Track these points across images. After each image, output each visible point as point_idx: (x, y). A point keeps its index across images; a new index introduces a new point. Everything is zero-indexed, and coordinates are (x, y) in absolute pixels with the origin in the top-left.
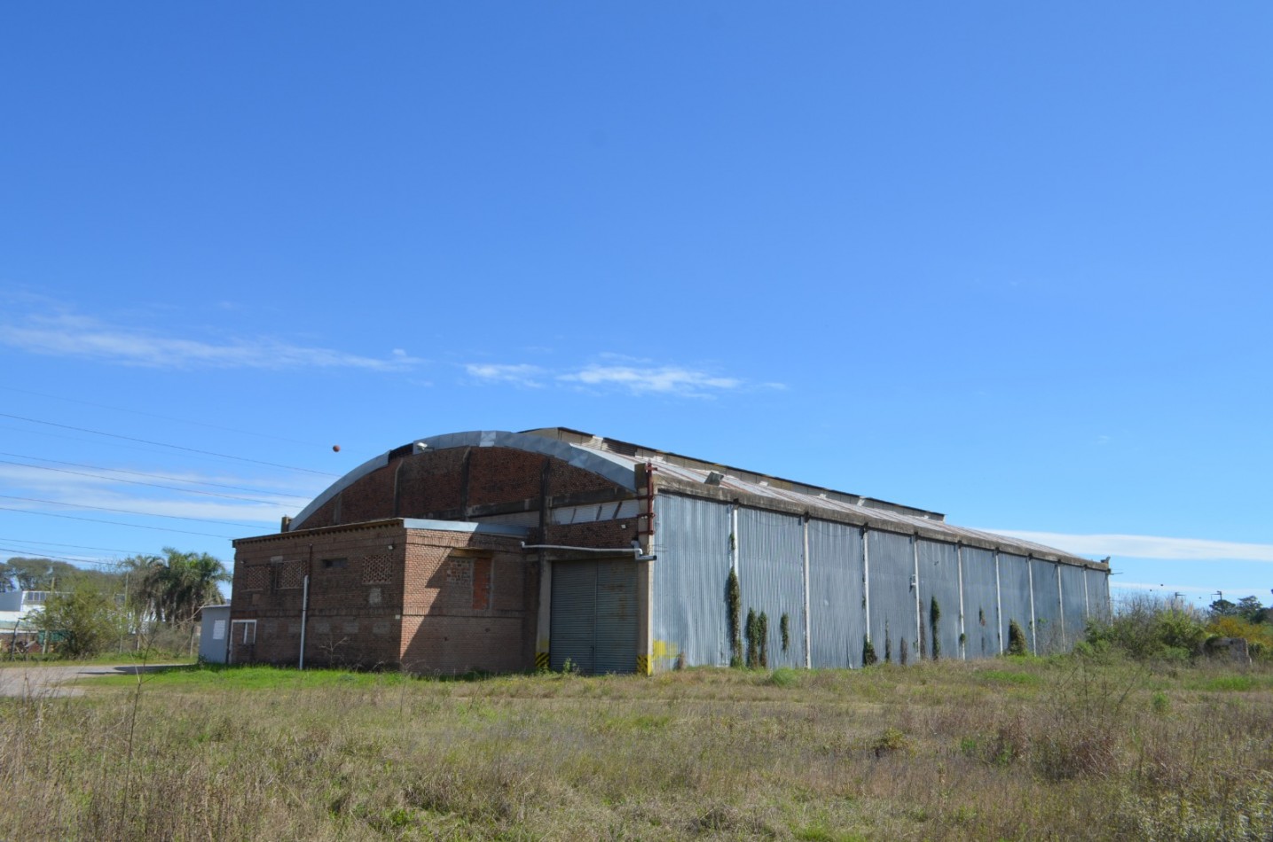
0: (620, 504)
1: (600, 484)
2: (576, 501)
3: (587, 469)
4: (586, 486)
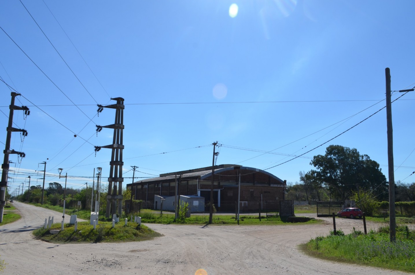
4: (276, 182)
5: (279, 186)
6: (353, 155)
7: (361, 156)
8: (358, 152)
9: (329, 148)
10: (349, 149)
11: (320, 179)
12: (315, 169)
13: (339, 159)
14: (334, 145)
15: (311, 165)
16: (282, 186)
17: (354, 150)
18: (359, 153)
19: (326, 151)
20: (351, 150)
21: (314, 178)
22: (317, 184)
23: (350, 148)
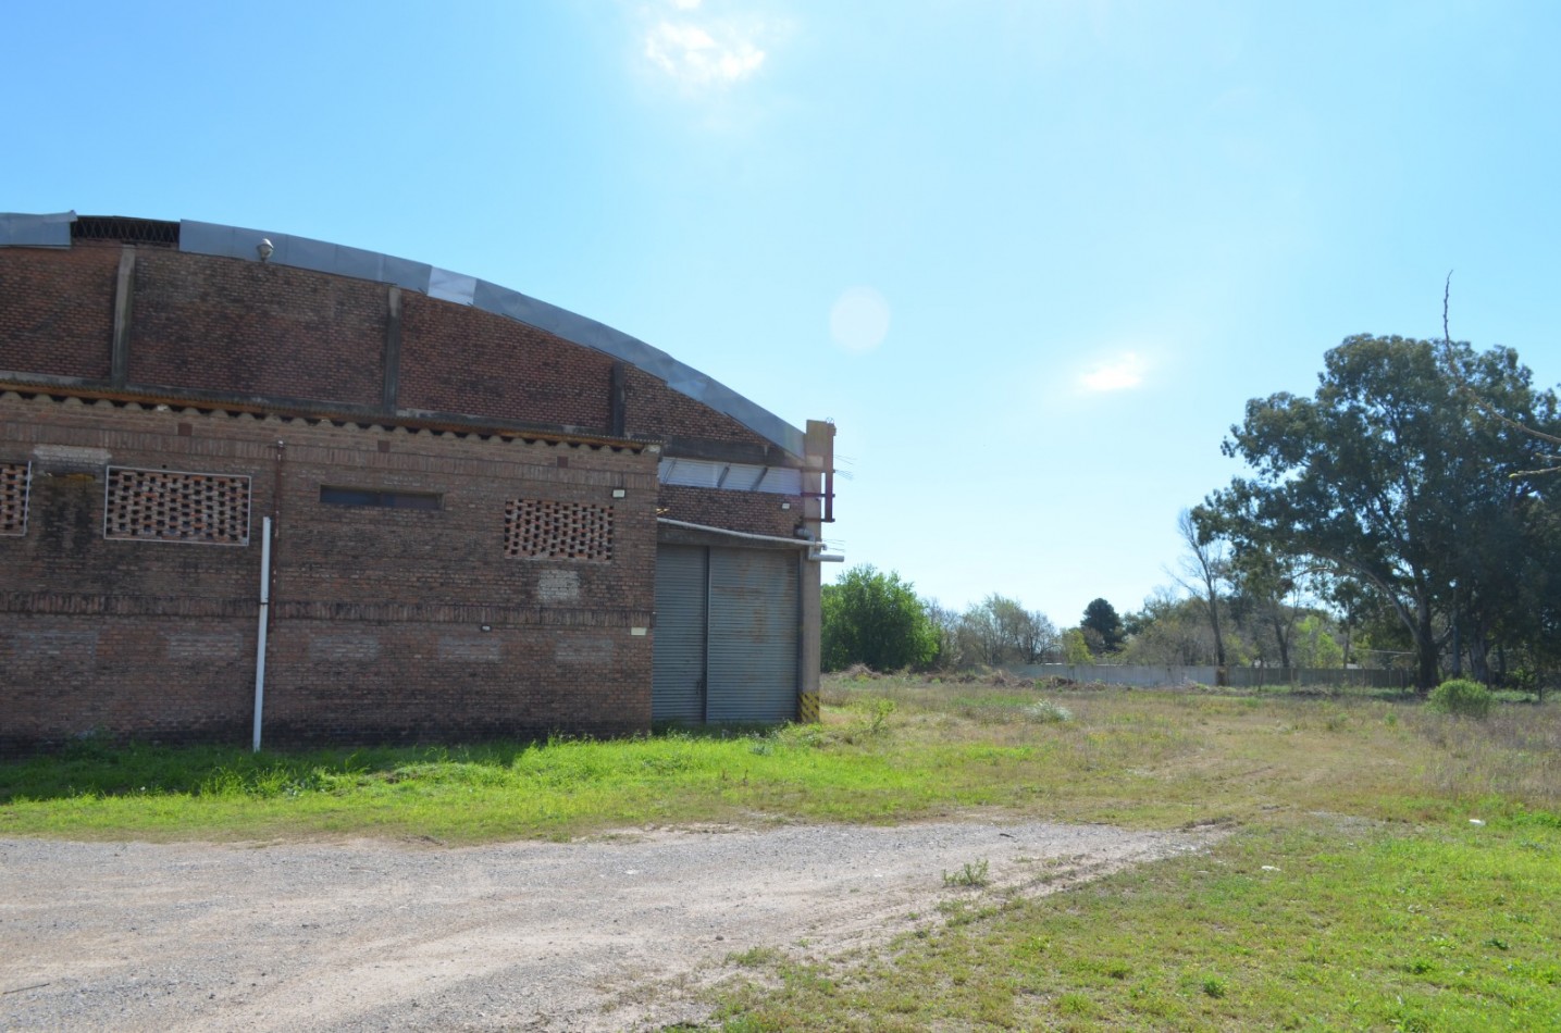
0: (766, 470)
1: (734, 434)
2: (683, 448)
3: (707, 404)
4: (704, 430)
5: (741, 477)
6: (1494, 384)
7: (1539, 399)
8: (1524, 368)
9: (1340, 352)
10: (1469, 352)
11: (1281, 536)
12: (1249, 473)
13: (1404, 422)
14: (1375, 337)
15: (1232, 455)
16: (779, 481)
17: (1501, 357)
18: (1527, 373)
19: (1321, 376)
20: (1481, 360)
21: (1242, 525)
22: (1266, 565)
23: (1473, 347)
